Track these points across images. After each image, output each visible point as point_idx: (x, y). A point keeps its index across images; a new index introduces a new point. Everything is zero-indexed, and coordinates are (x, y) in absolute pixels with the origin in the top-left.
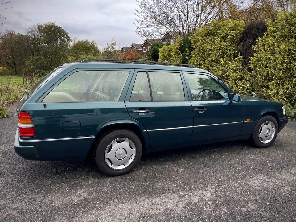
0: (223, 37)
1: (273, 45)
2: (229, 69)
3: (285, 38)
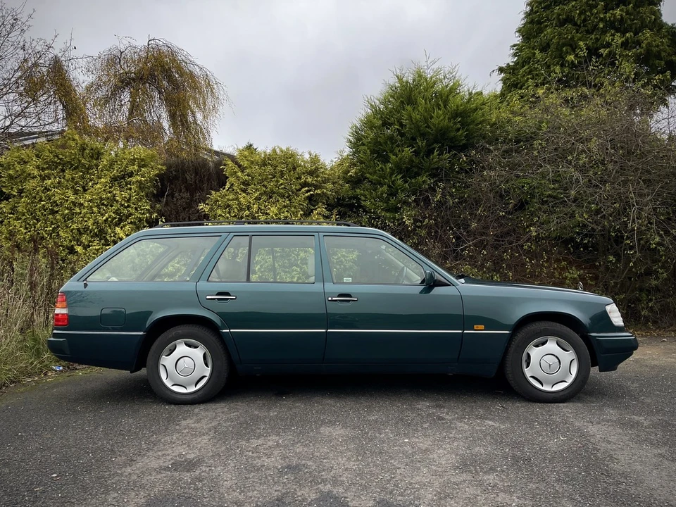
0: (114, 179)
1: (249, 208)
3: (271, 197)
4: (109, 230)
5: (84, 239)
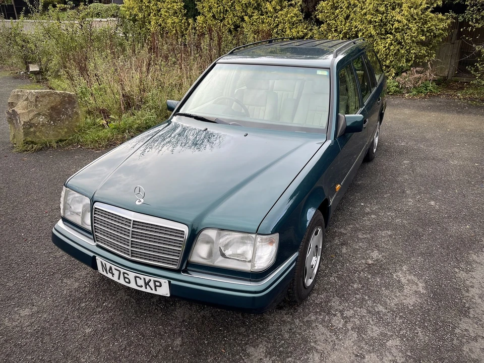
2: (282, 21)
4: (263, 4)
5: (249, 11)
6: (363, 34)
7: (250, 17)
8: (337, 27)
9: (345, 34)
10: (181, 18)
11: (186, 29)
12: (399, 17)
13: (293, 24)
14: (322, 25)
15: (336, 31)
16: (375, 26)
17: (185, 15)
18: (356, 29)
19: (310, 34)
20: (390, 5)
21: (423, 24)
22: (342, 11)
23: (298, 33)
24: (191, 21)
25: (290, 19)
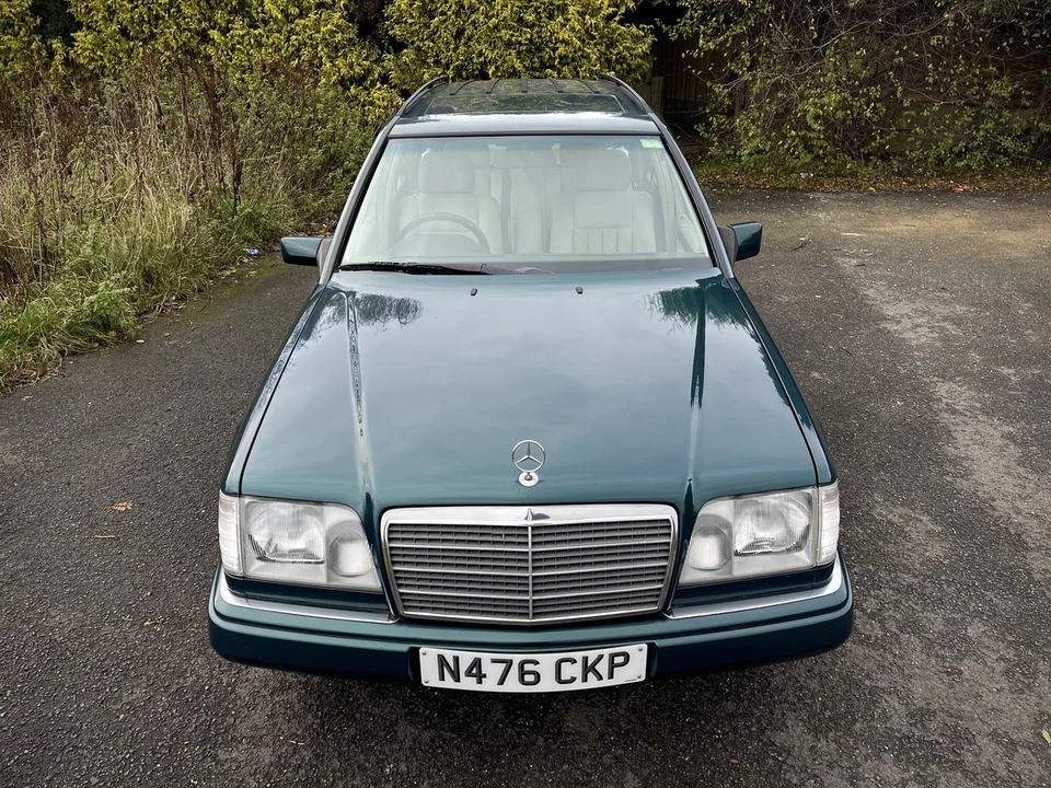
2: (309, 41)
4: (254, 2)
5: (219, 17)
6: (497, 68)
7: (225, 31)
8: (437, 55)
9: (459, 70)
10: (26, 39)
11: (47, 66)
12: (564, 34)
13: (336, 47)
14: (405, 51)
15: (437, 62)
16: (519, 53)
17: (37, 30)
18: (482, 59)
19: (378, 70)
20: (545, 10)
21: (608, 47)
22: (445, 21)
23: (351, 68)
24: (56, 44)
25: (327, 36)
